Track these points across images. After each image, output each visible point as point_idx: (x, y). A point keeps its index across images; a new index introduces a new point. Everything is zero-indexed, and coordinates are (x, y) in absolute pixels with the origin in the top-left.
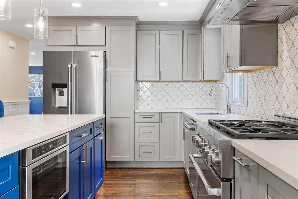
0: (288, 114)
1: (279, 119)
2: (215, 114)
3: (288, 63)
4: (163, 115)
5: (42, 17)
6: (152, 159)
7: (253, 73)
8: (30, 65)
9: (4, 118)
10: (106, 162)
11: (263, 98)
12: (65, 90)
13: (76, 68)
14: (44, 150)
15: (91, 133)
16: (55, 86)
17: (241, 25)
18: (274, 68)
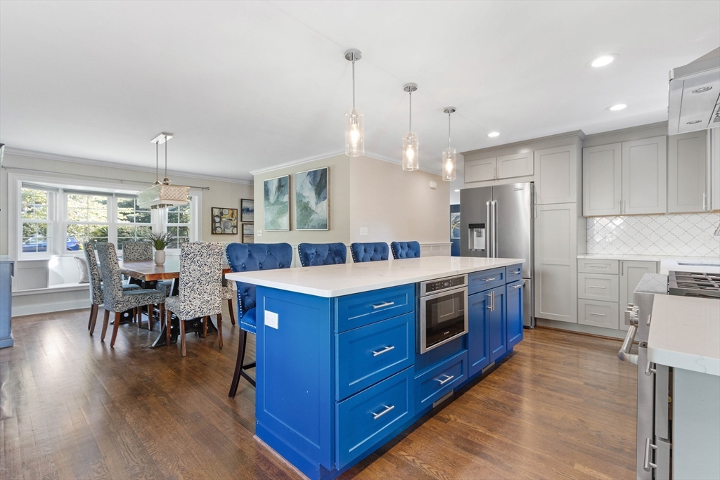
4: (625, 265)
8: (451, 204)
9: (421, 258)
10: (535, 319)
12: (483, 230)
14: (438, 286)
15: (502, 278)
16: (472, 226)
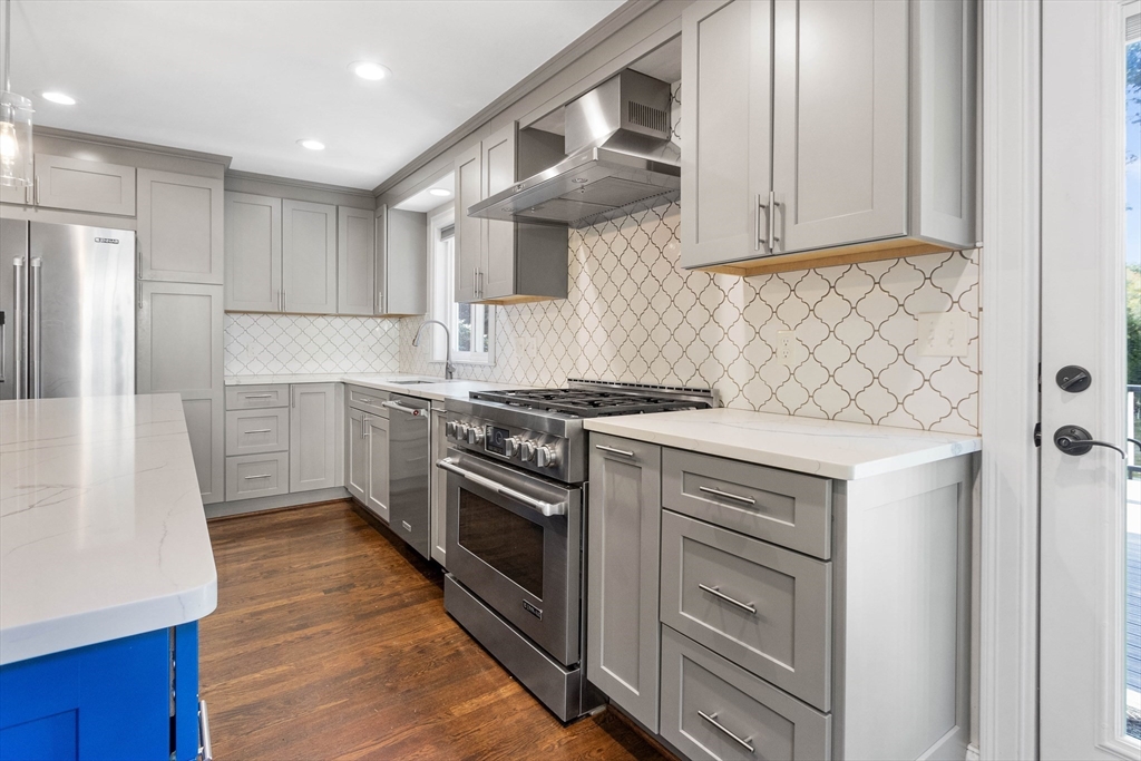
0: (591, 376)
1: (576, 386)
2: (414, 382)
3: (591, 294)
4: (298, 391)
5: (12, 125)
6: (272, 490)
7: (509, 307)
11: (535, 350)
13: (40, 268)
17: (516, 222)
18: (559, 302)
